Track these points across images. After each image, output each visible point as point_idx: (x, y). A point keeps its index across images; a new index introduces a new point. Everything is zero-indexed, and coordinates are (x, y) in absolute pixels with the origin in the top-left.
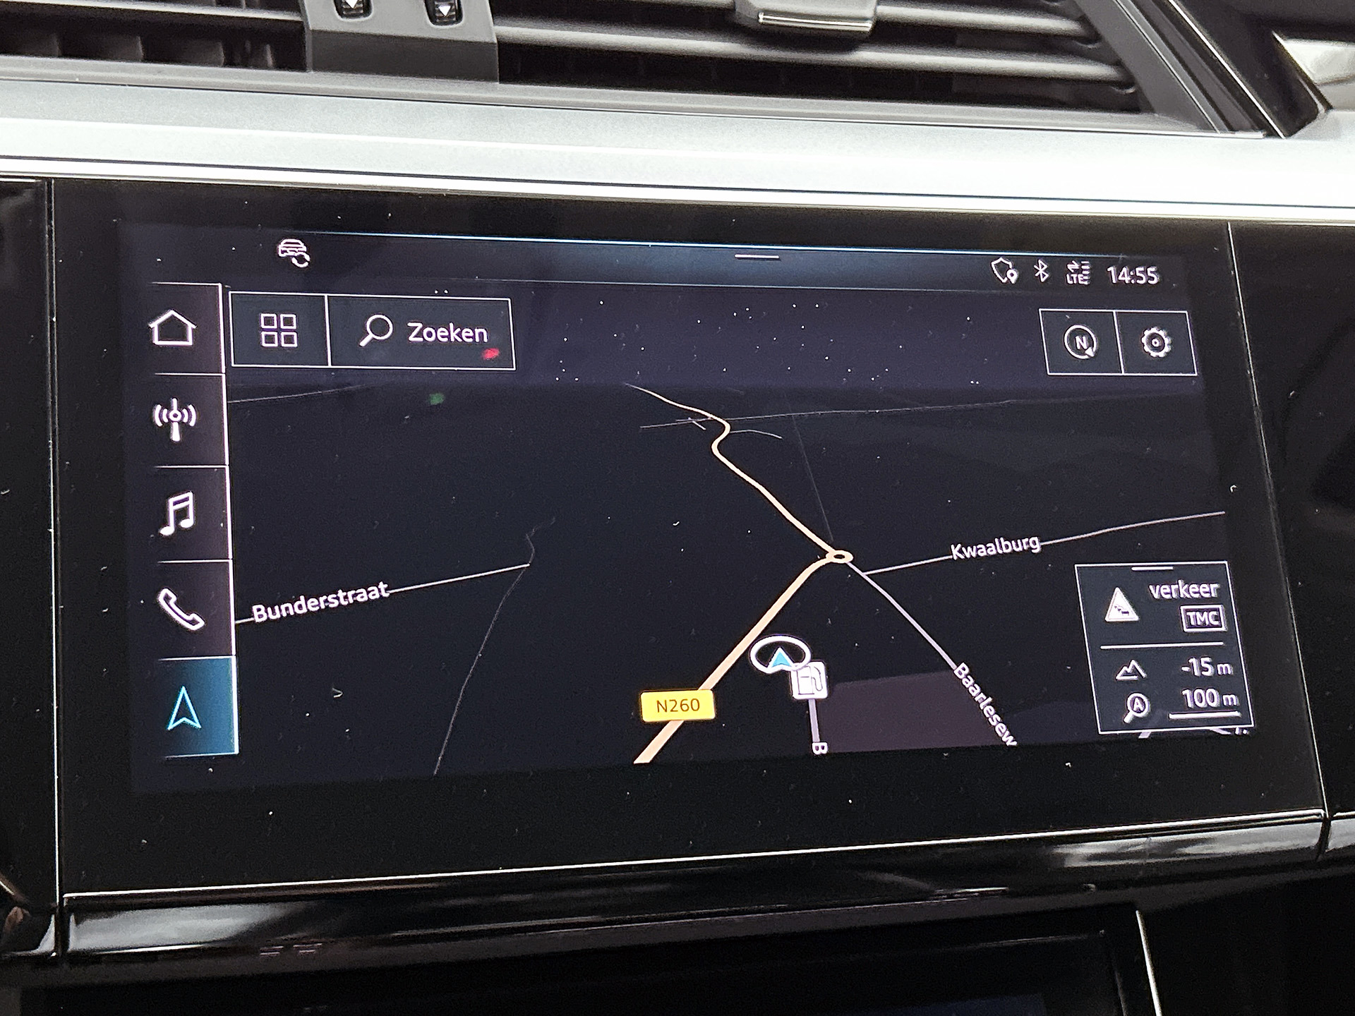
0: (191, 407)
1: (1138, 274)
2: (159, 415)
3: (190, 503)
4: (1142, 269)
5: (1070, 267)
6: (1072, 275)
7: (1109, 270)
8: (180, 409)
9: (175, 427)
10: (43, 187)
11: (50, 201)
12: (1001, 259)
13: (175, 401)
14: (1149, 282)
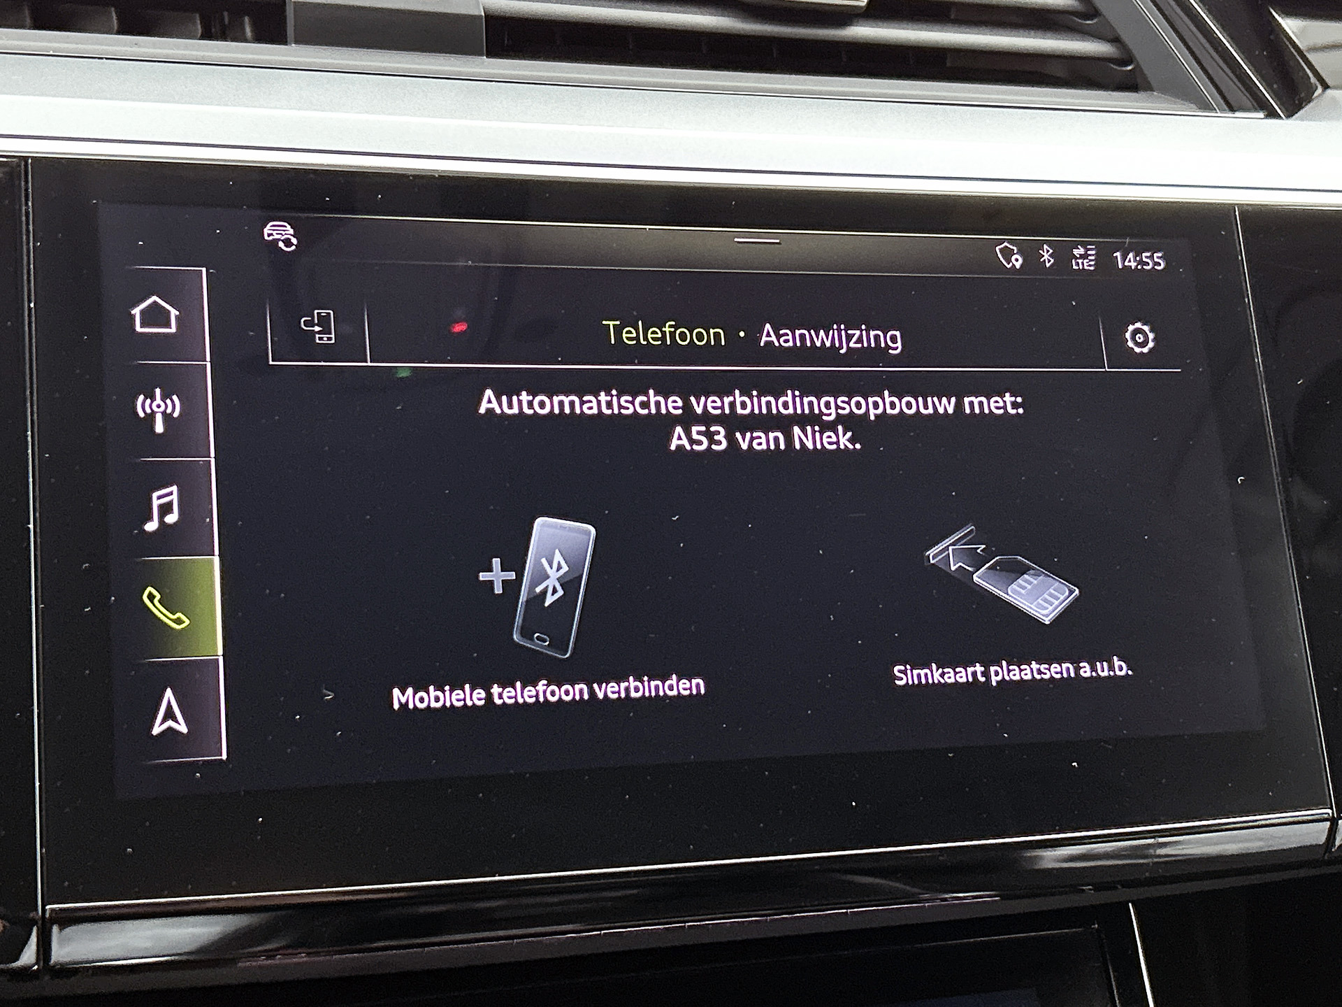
0: (175, 398)
1: (1144, 259)
2: (142, 406)
3: (175, 497)
4: (1148, 254)
5: (1076, 252)
6: (1078, 260)
7: (1115, 255)
8: (163, 400)
9: (159, 418)
10: (20, 166)
11: (27, 182)
12: (1006, 244)
13: (158, 391)
14: (1156, 267)
